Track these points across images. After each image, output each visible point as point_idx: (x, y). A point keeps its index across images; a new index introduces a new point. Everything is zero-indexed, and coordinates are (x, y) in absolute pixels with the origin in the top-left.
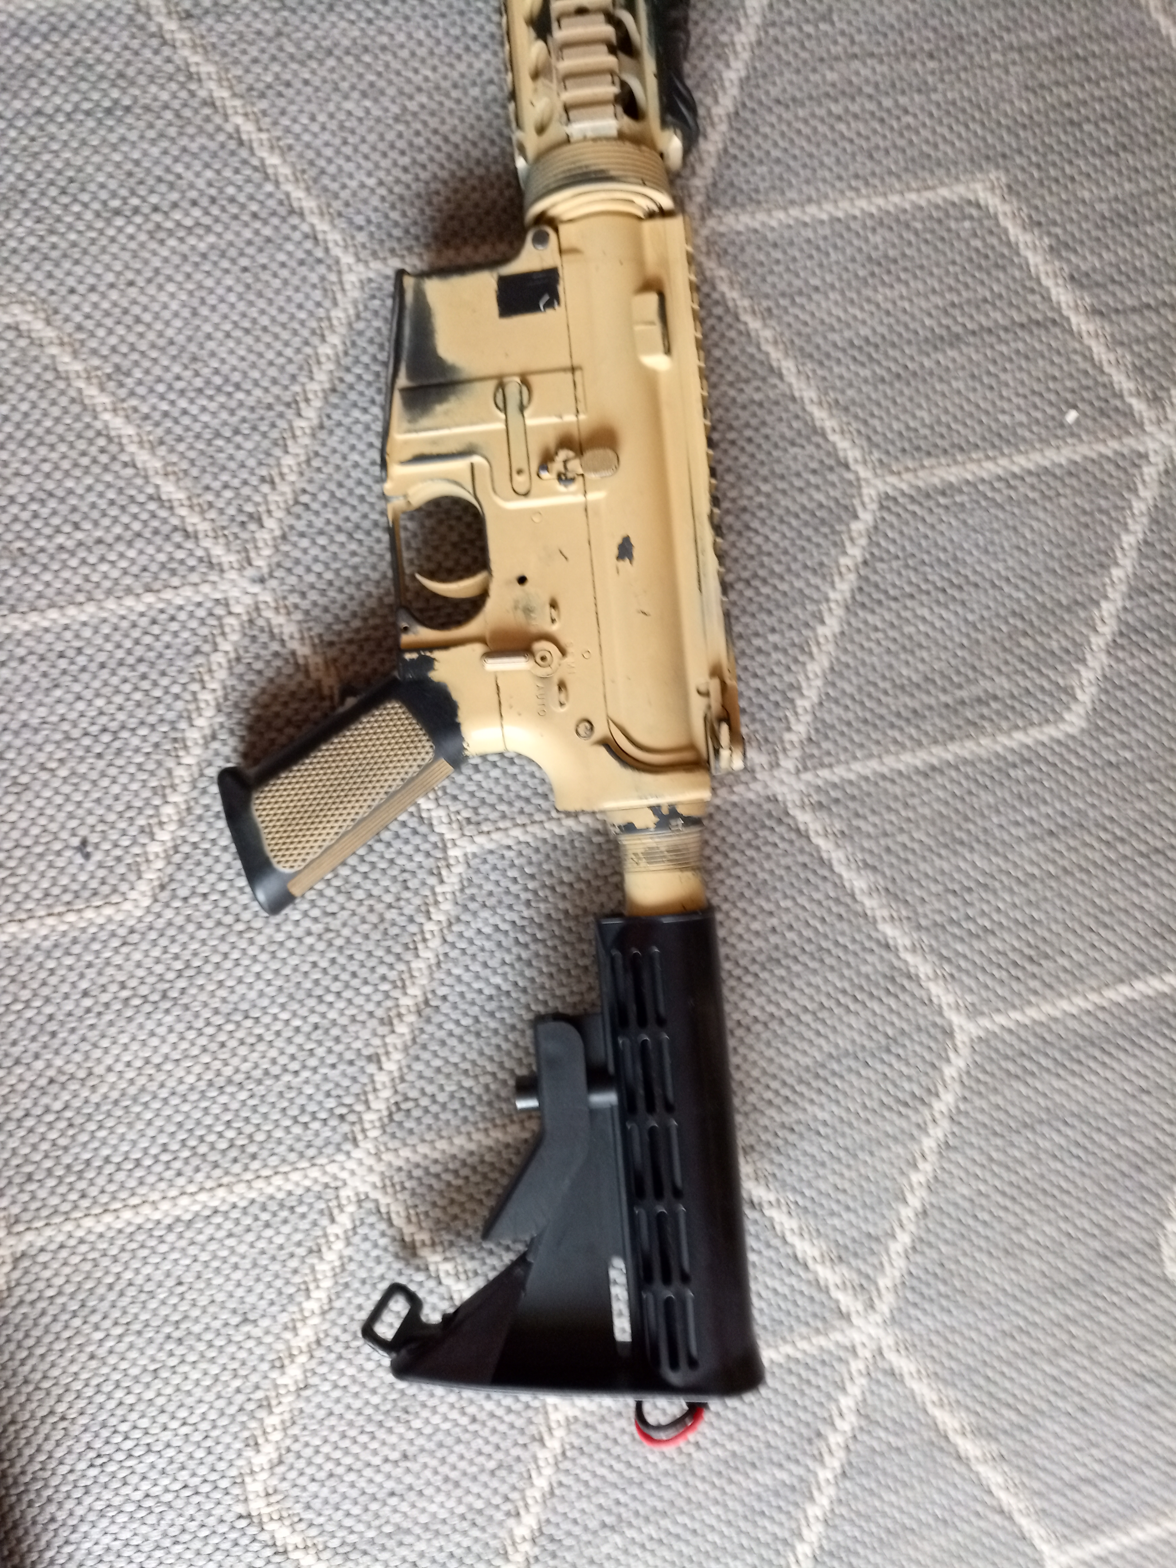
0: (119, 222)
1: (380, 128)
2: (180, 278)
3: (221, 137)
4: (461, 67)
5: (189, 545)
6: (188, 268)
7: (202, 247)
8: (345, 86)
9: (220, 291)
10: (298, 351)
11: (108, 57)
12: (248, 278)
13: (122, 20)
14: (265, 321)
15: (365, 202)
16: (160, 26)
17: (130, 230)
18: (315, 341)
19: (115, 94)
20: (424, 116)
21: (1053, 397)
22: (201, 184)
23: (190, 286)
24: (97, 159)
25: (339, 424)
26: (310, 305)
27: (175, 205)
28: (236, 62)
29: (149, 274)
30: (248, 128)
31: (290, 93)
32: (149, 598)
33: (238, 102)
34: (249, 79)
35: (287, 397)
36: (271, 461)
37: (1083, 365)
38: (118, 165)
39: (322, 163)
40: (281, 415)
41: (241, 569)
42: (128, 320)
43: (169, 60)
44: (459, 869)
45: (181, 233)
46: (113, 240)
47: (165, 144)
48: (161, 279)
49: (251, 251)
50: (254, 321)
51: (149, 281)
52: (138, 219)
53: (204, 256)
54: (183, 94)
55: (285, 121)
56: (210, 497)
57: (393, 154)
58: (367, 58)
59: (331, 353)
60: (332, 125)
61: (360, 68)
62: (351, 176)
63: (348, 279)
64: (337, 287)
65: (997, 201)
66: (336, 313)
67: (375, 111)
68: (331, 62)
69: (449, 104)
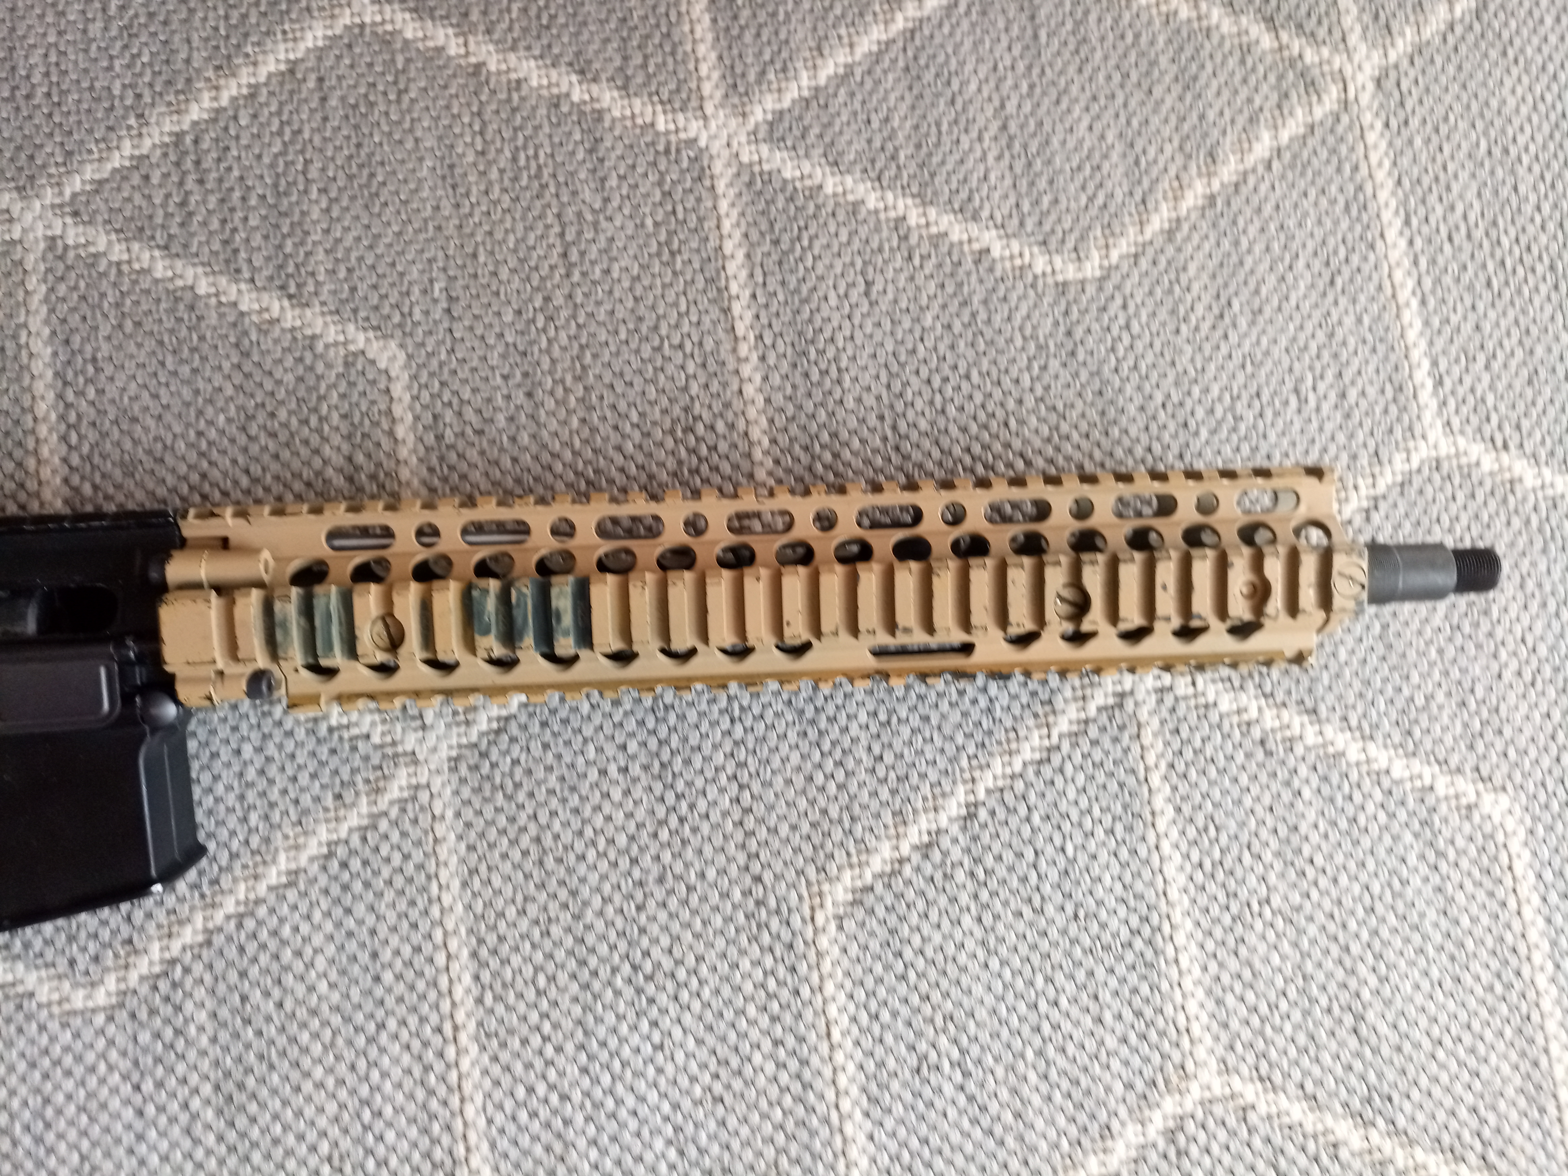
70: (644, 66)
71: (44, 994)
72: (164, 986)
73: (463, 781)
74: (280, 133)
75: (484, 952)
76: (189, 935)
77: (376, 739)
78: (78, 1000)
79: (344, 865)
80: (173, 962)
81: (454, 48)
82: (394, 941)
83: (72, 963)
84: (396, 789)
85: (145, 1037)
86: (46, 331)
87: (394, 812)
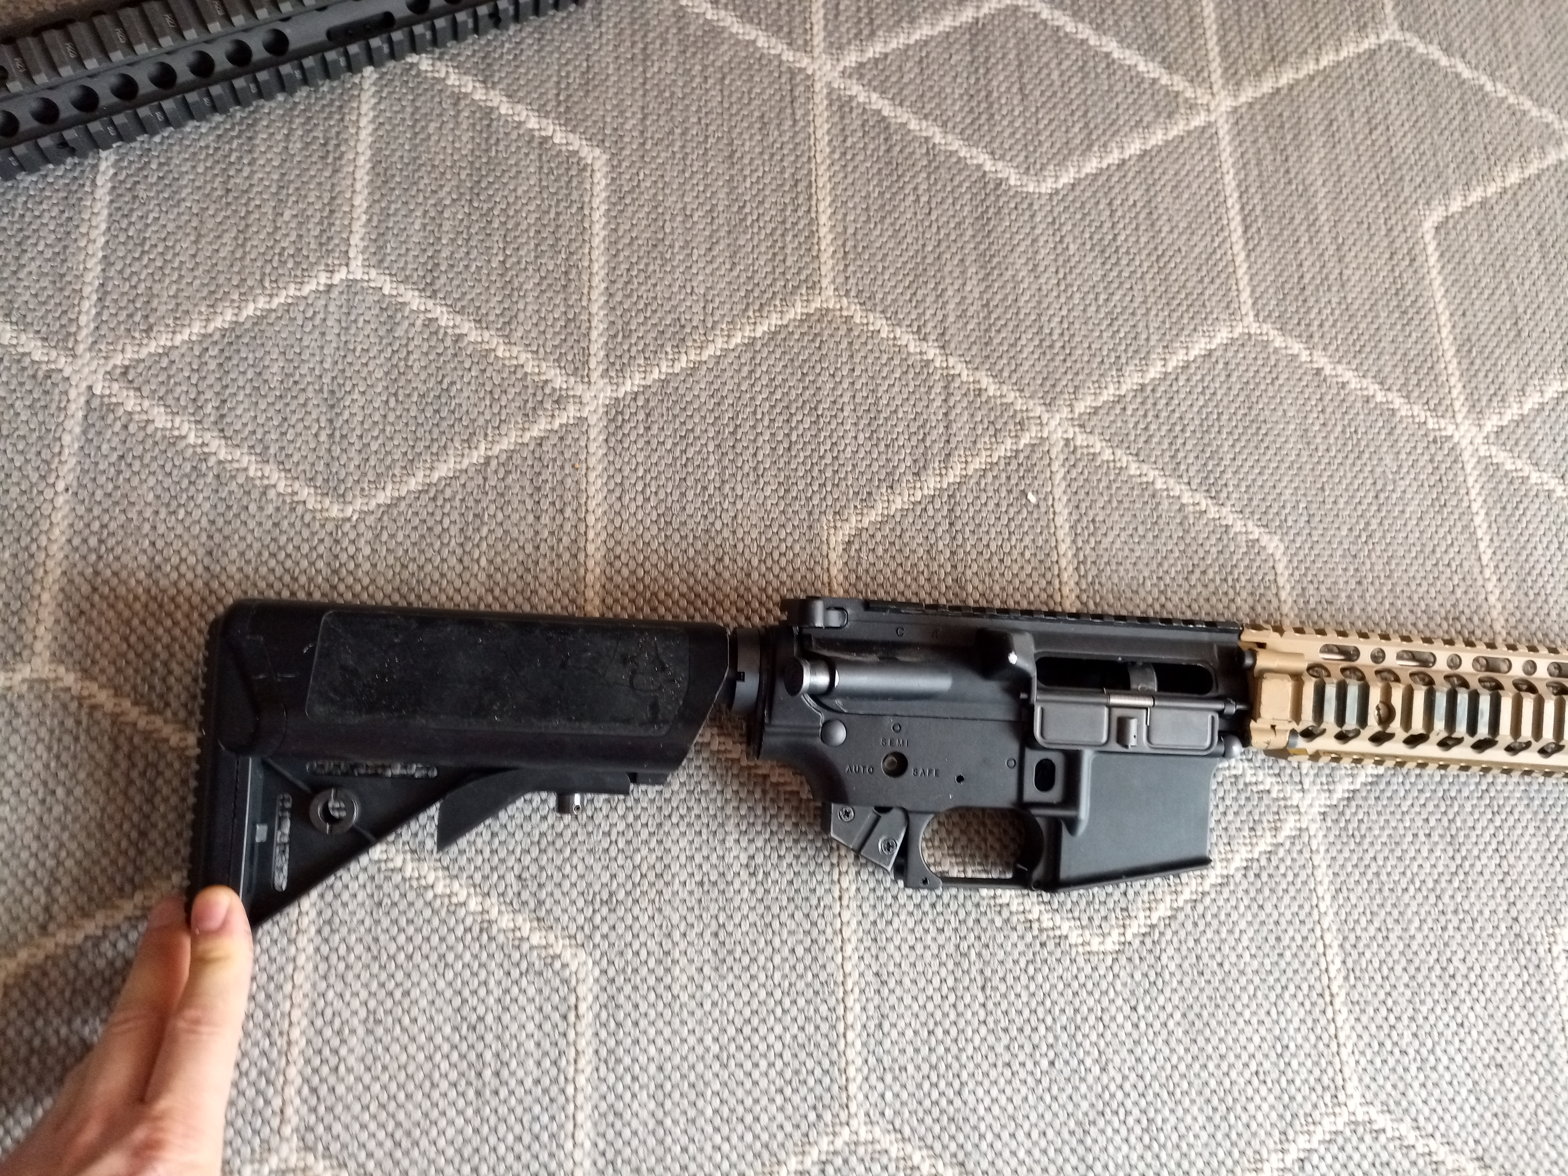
1: (732, 1083)
4: (684, 997)
8: (692, 1113)
15: (796, 1109)
21: (1012, 511)
37: (989, 479)
39: (758, 1146)
44: (1373, 1111)
57: (756, 1075)
58: (668, 1086)
59: (928, 1162)
60: (725, 1130)
61: (676, 1095)
62: (773, 1119)
63: (864, 1135)
64: (870, 1148)
65: (847, 526)
66: (894, 1152)
67: (716, 1086)
68: (668, 1122)
69: (716, 1013)
70: (1418, 385)
71: (1074, 938)
72: (1148, 941)
73: (1329, 829)
74: (1203, 393)
75: (1348, 946)
76: (1162, 910)
77: (1274, 794)
78: (1095, 946)
79: (1257, 876)
80: (1153, 927)
81: (1304, 356)
82: (1291, 932)
83: (1090, 919)
84: (1288, 828)
85: (1138, 976)
86: (1065, 499)
87: (1288, 845)
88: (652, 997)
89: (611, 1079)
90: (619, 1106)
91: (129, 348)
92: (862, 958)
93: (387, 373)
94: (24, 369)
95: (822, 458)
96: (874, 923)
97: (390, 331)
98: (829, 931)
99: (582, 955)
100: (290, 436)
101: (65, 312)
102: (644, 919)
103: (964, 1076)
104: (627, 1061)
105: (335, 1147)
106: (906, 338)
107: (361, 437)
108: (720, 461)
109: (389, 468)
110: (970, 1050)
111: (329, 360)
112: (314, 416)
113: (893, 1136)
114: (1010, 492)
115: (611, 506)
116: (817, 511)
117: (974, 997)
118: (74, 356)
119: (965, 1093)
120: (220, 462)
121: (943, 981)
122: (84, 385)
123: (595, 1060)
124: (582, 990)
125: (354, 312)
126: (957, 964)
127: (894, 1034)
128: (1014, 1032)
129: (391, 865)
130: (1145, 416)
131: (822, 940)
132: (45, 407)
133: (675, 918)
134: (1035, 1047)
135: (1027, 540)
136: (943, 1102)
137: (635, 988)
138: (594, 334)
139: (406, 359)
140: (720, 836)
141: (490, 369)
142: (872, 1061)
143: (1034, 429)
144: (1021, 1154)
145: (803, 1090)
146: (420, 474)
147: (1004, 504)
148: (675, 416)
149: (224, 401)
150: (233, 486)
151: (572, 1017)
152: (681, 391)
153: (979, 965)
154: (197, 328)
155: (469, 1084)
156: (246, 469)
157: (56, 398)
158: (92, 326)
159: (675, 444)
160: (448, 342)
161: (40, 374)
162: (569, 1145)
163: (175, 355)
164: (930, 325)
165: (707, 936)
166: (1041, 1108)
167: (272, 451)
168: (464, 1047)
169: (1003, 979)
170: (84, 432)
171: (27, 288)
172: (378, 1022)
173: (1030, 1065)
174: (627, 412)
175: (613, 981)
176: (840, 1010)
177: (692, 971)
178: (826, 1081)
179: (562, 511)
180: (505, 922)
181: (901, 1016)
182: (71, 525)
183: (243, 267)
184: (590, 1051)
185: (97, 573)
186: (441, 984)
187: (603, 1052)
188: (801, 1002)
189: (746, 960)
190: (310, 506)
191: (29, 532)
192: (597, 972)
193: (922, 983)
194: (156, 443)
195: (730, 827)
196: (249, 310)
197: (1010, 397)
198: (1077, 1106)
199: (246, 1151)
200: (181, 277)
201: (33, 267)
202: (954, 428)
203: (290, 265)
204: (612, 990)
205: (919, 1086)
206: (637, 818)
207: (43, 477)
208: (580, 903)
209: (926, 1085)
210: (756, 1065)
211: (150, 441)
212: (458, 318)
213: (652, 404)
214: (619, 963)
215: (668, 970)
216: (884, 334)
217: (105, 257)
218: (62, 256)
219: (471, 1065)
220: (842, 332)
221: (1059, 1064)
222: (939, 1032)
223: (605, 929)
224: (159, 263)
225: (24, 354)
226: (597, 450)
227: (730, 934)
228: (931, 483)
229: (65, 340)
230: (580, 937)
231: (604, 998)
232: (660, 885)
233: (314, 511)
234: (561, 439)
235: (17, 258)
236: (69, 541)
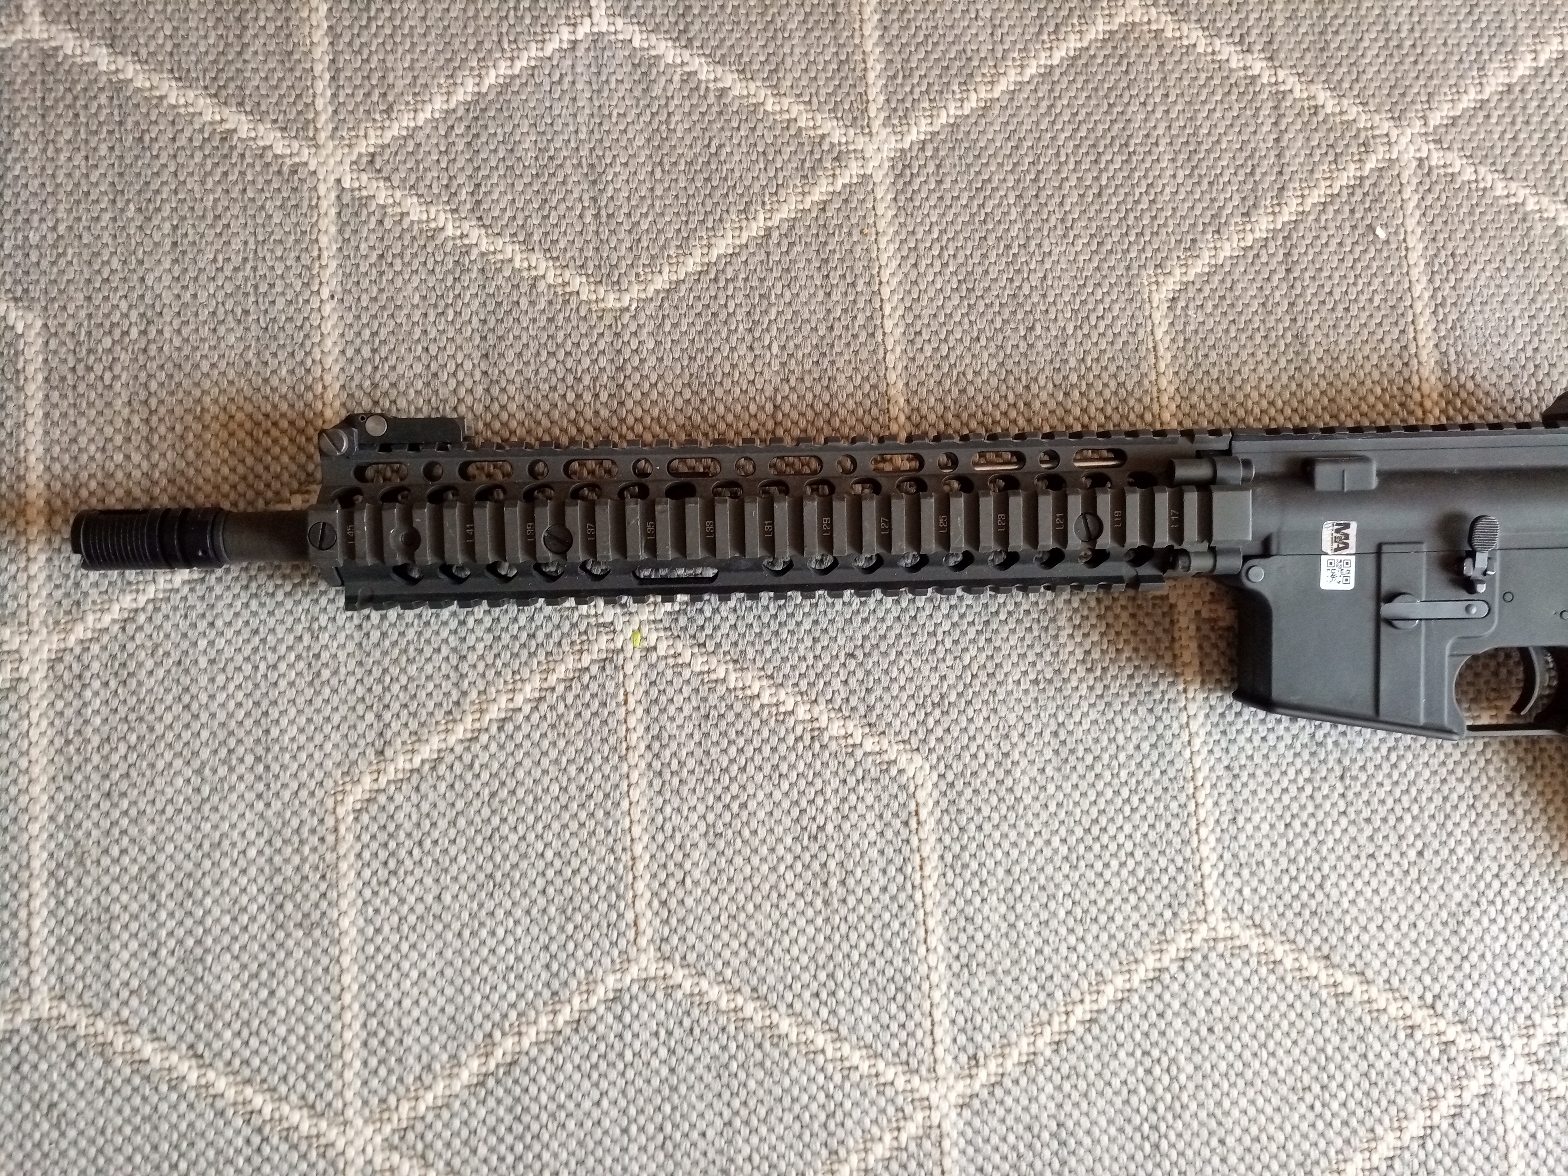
0: (1164, 1144)
1: (1083, 885)
2: (1217, 1094)
3: (1089, 1039)
4: (1027, 799)
5: (1467, 1113)
6: (1209, 1085)
7: (1190, 1069)
8: (1044, 916)
9: (1231, 1056)
10: (1289, 988)
11: (1011, 1138)
12: (1218, 1028)
13: (977, 1122)
14: (1259, 1017)
15: (1151, 907)
16: (983, 1086)
17: (1172, 1136)
18: (1280, 970)
19: (1046, 1135)
20: (1072, 841)
21: (1358, 249)
22: (1131, 1063)
23: (1225, 1086)
24: (1107, 1161)
25: (1360, 956)
26: (1247, 972)
27: (1150, 1090)
28: (1019, 1016)
29: (1213, 1124)
30: (1080, 1013)
31: (1049, 969)
32: (1513, 1157)
33: (1056, 1020)
34: (1035, 1006)
35: (1332, 1002)
36: (1392, 1026)
37: (1330, 214)
38: (1112, 1140)
39: (1114, 945)
40: (1349, 1012)
41: (1491, 1066)
42: (1256, 1148)
43: (1016, 1082)
45: (1176, 1087)
46: (1182, 1154)
47: (1093, 1094)
48: (1218, 1112)
49: (1194, 1024)
50: (1260, 1027)
51: (1220, 1124)
52: (1163, 1127)
53: (1197, 1068)
54: (1048, 1070)
55: (1075, 976)
56: (1424, 1089)
57: (1107, 875)
58: (1018, 890)
59: (1292, 956)
60: (1080, 931)
61: (1027, 898)
62: (1127, 918)
63: (1222, 932)
64: (1230, 944)
65: (1170, 280)
66: (1254, 948)
67: (1067, 888)
68: (1021, 925)
69: (1062, 815)
86: (1419, 230)
88: (994, 800)
89: (959, 883)
90: (970, 911)
91: (371, 132)
92: (1211, 751)
93: (649, 140)
94: (268, 165)
95: (1137, 202)
96: (1222, 715)
97: (646, 91)
98: (1175, 725)
99: (918, 760)
100: (553, 220)
101: (299, 96)
102: (979, 721)
103: (1326, 868)
104: (974, 865)
105: (692, 957)
106: (1227, 51)
107: (629, 215)
108: (1023, 213)
109: (663, 247)
110: (1330, 843)
111: (584, 129)
112: (576, 195)
113: (1253, 931)
114: (1354, 227)
115: (906, 275)
116: (1135, 265)
117: (1333, 788)
118: (317, 146)
119: (1328, 885)
120: (483, 254)
121: (1299, 772)
122: (332, 179)
123: (941, 866)
124: (921, 795)
125: (605, 71)
126: (1313, 754)
127: (1249, 828)
128: (1377, 823)
129: (713, 677)
130: (1513, 123)
131: (1168, 735)
132: (297, 206)
133: (1012, 719)
134: (1401, 838)
135: (1377, 282)
136: (1304, 896)
137: (976, 792)
138: (871, 76)
139: (667, 122)
140: (1052, 632)
141: (760, 126)
142: (1227, 856)
143: (1381, 149)
144: (1391, 946)
145: (1158, 889)
146: (697, 252)
147: (1349, 242)
148: (969, 166)
149: (478, 185)
150: (500, 280)
151: (913, 824)
152: (973, 136)
153: (1336, 754)
154: (439, 103)
155: (816, 893)
156: (511, 260)
157: (306, 195)
158: (330, 109)
159: (971, 198)
160: (711, 99)
161: (286, 169)
162: (922, 950)
163: (420, 137)
164: (1255, 31)
165: (1047, 736)
166: (1410, 899)
167: (536, 238)
168: (807, 857)
169: (1363, 768)
170: (341, 232)
171: (255, 70)
172: (719, 835)
173: (1396, 856)
174: (916, 164)
175: (952, 785)
176: (1192, 806)
177: (1034, 772)
178: (1181, 878)
179: (853, 284)
180: (836, 729)
181: (1255, 810)
182: (342, 335)
183: (478, 28)
184: (935, 857)
185: (375, 386)
186: (778, 795)
187: (949, 858)
188: (1150, 800)
189: (1089, 759)
190: (584, 297)
191: (302, 345)
192: (935, 777)
193: (1276, 776)
194: (414, 238)
195: (1062, 621)
196: (491, 78)
197: (1353, 112)
198: (1449, 896)
199: (606, 961)
200: (413, 45)
201: (258, 45)
202: (1287, 154)
203: (528, 21)
204: (952, 794)
205: (1278, 880)
206: (962, 616)
207: (307, 285)
208: (911, 707)
209: (1286, 880)
210: (1107, 865)
211: (407, 237)
212: (719, 69)
213: (942, 153)
214: (958, 767)
215: (1008, 772)
216: (1200, 49)
217: (330, 28)
218: (286, 31)
219: (815, 875)
220: (1152, 51)
221: (1428, 854)
222: (1297, 824)
223: (939, 732)
224: (388, 31)
225: (265, 148)
226: (885, 210)
227: (1070, 733)
228: (1263, 224)
229: (305, 128)
230: (915, 742)
231: (944, 803)
232: (992, 685)
233: (589, 302)
234: (846, 201)
235: (239, 37)
236: (343, 352)
